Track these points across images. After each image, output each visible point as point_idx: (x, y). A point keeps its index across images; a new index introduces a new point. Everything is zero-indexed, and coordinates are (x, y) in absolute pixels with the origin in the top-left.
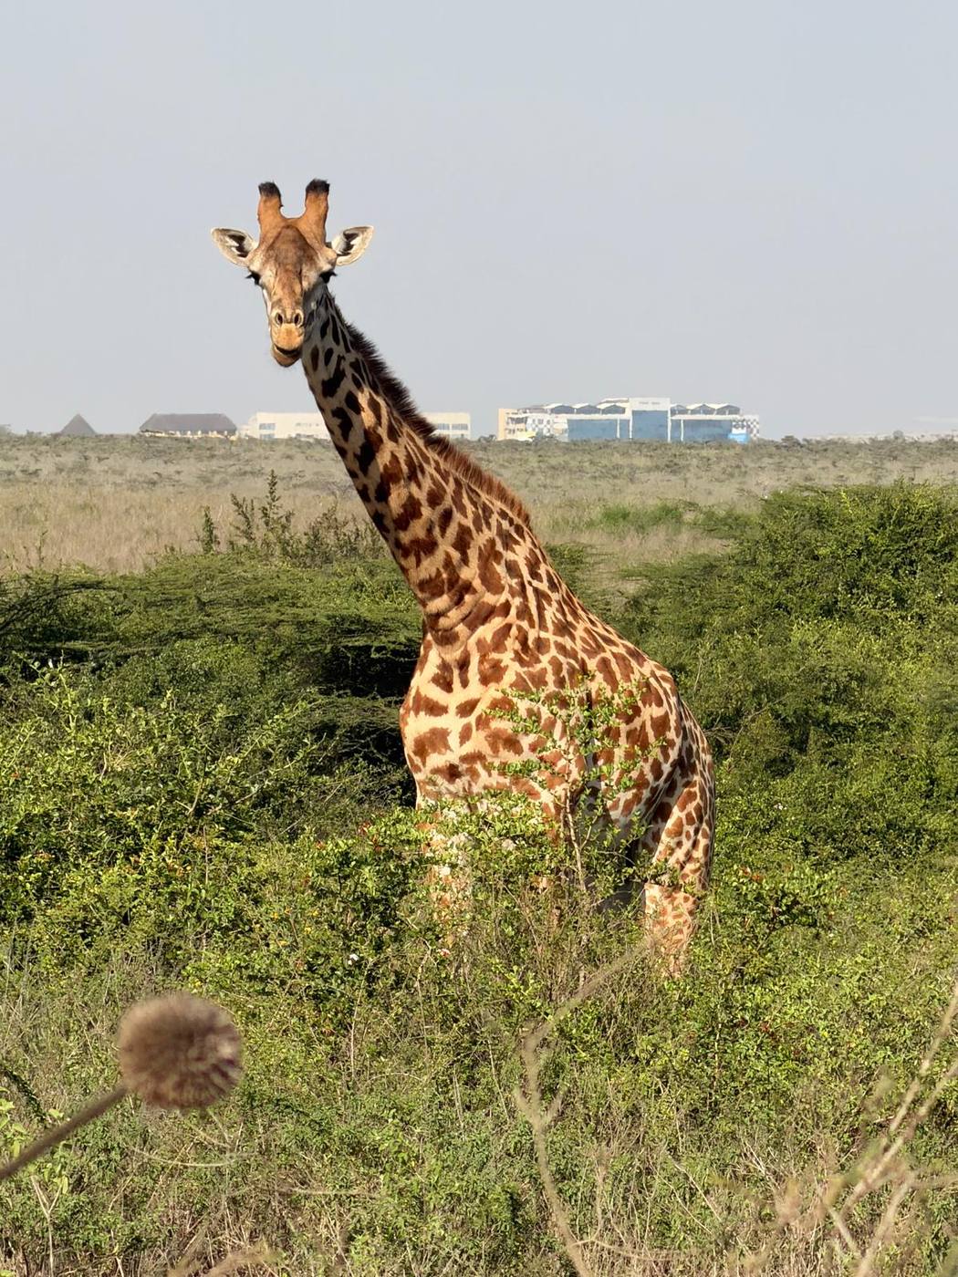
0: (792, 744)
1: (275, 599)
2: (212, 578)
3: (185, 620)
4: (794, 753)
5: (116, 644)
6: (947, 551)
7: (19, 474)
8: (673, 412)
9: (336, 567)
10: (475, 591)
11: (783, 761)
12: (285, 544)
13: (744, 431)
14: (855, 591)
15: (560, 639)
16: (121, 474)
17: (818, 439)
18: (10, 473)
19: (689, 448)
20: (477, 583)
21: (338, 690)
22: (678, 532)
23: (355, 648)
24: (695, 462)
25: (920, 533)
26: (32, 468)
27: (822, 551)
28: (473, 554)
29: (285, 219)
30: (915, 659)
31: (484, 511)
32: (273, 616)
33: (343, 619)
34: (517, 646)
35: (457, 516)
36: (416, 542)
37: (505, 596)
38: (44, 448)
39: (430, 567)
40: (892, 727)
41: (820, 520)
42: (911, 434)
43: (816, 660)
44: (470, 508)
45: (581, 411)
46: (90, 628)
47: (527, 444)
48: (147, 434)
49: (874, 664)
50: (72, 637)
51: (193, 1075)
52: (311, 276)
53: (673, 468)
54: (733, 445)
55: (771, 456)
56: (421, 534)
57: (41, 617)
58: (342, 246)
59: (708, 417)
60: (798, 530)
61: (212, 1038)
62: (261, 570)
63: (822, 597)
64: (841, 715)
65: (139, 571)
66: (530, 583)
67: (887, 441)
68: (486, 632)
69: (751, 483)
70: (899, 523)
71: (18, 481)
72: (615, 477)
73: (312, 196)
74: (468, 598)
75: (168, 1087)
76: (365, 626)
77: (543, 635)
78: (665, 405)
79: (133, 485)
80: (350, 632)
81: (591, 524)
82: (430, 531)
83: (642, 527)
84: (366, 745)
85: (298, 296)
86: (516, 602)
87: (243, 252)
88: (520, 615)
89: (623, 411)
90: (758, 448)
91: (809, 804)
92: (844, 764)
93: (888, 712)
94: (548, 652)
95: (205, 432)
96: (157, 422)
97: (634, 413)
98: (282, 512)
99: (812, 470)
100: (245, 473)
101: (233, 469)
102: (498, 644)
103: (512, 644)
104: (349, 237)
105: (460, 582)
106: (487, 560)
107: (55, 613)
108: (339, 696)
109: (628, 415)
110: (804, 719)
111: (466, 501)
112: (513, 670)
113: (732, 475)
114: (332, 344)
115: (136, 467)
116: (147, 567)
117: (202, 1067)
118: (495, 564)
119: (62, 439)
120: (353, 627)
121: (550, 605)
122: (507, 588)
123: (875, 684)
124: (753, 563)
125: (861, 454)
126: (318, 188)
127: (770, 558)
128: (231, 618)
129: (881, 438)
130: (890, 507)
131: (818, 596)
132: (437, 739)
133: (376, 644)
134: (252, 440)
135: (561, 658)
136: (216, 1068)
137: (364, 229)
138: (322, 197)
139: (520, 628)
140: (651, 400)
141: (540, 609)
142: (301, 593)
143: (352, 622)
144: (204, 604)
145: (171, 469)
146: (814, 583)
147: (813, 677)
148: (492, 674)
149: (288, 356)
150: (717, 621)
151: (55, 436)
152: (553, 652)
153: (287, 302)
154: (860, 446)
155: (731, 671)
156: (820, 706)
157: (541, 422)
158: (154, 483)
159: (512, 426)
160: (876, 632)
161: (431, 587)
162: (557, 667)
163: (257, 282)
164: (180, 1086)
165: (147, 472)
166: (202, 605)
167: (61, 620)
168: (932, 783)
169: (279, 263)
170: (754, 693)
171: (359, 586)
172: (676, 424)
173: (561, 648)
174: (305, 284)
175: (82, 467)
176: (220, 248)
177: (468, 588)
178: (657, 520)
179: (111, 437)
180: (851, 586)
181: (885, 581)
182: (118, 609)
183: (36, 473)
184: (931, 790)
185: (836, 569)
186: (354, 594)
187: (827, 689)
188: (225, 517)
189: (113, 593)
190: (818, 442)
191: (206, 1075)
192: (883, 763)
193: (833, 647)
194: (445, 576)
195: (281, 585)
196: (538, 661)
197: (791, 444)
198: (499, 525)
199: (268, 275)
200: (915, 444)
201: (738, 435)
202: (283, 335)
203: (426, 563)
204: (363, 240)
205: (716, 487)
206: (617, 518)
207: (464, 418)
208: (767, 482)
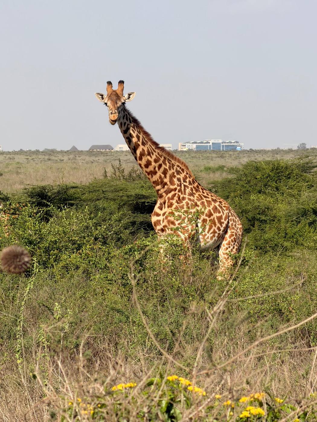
0: (251, 225)
1: (122, 190)
2: (106, 185)
3: (99, 196)
4: (251, 227)
5: (82, 202)
6: (289, 176)
7: (59, 160)
8: (222, 143)
9: (137, 182)
10: (168, 185)
11: (249, 229)
12: (123, 176)
13: (240, 147)
14: (266, 187)
15: (189, 197)
16: (84, 160)
17: (258, 149)
18: (57, 160)
19: (226, 152)
20: (168, 183)
21: (137, 212)
22: (223, 172)
23: (142, 202)
24: (227, 155)
25: (282, 172)
26: (62, 159)
27: (258, 177)
28: (168, 176)
29: (113, 90)
30: (282, 203)
31: (172, 165)
32: (121, 194)
33: (139, 195)
34: (177, 199)
35: (163, 166)
36: (151, 171)
37: (176, 186)
38: (65, 154)
39: (155, 178)
40: (276, 220)
41: (257, 169)
42: (281, 148)
43: (256, 204)
44: (168, 164)
45: (199, 143)
46: (75, 198)
47: (186, 151)
48: (91, 150)
49: (271, 205)
50: (71, 200)
51: (18, 266)
52: (119, 104)
53: (222, 157)
54: (237, 151)
55: (246, 154)
56: (152, 169)
57: (63, 195)
58: (128, 97)
59: (232, 144)
60: (252, 171)
61: (23, 256)
62: (118, 183)
63: (258, 188)
64: (263, 218)
65: (88, 184)
66: (183, 184)
67: (275, 150)
68: (170, 195)
69: (241, 161)
70: (277, 169)
71: (58, 162)
72: (208, 159)
73: (120, 84)
74: (166, 186)
75: (12, 269)
76: (144, 197)
77: (185, 196)
78: (220, 141)
79: (87, 163)
80: (140, 198)
81: (201, 171)
82: (155, 168)
83: (214, 172)
84: (145, 226)
85: (116, 108)
86: (179, 188)
87: (103, 98)
88: (179, 191)
89: (209, 143)
90: (243, 152)
91: (256, 240)
92: (264, 230)
93: (275, 217)
94: (185, 200)
95: (105, 149)
96: (94, 147)
97: (212, 143)
98: (122, 168)
99: (257, 157)
100: (115, 160)
101: (112, 159)
102: (172, 198)
103: (176, 198)
104: (129, 95)
105: (164, 182)
106: (172, 177)
107: (67, 194)
108: (137, 214)
109: (211, 144)
110: (254, 219)
111: (167, 162)
112: (175, 205)
113: (237, 159)
114: (126, 121)
115: (88, 158)
116: (89, 183)
117: (21, 263)
118: (174, 179)
119: (70, 152)
120: (141, 197)
121: (188, 188)
122: (176, 184)
123: (271, 210)
124: (241, 180)
125: (269, 153)
126: (121, 82)
127: (245, 179)
128: (111, 195)
129: (274, 149)
130: (274, 165)
131: (257, 188)
132: (158, 222)
133: (147, 201)
134: (117, 151)
135: (189, 202)
136: (24, 263)
137: (133, 93)
138: (122, 84)
139: (178, 195)
140: (217, 140)
141: (185, 189)
142: (128, 188)
143: (141, 196)
144: (104, 191)
145: (97, 158)
146: (256, 185)
147: (256, 208)
148: (170, 206)
149: (113, 122)
150: (232, 194)
151: (68, 151)
152: (187, 200)
153: (113, 109)
154: (269, 151)
155: (235, 207)
156: (258, 215)
157: (189, 146)
158: (92, 162)
159: (182, 147)
160: (272, 197)
161: (156, 183)
162: (187, 204)
163: (106, 105)
164: (15, 268)
165: (91, 160)
166: (103, 192)
167: (68, 196)
168: (286, 234)
169: (112, 100)
170: (241, 212)
171: (143, 187)
172: (223, 146)
173: (190, 199)
174: (118, 105)
175: (75, 159)
176: (97, 98)
177: (166, 184)
178: (217, 169)
179: (82, 151)
180: (265, 186)
181: (274, 184)
182: (82, 193)
183: (63, 160)
184: (286, 236)
185: (261, 181)
186: (141, 189)
187: (260, 211)
188: (110, 170)
189: (81, 189)
190: (258, 150)
191: (21, 265)
192: (274, 229)
193: (261, 201)
194: (159, 180)
195: (123, 186)
196: (182, 202)
197: (251, 151)
198: (177, 169)
199: (109, 103)
200: (282, 150)
201: (238, 148)
202: (113, 117)
203: (154, 177)
204: (133, 96)
205: (233, 161)
206: (208, 169)
207: (170, 145)
208: (245, 160)
